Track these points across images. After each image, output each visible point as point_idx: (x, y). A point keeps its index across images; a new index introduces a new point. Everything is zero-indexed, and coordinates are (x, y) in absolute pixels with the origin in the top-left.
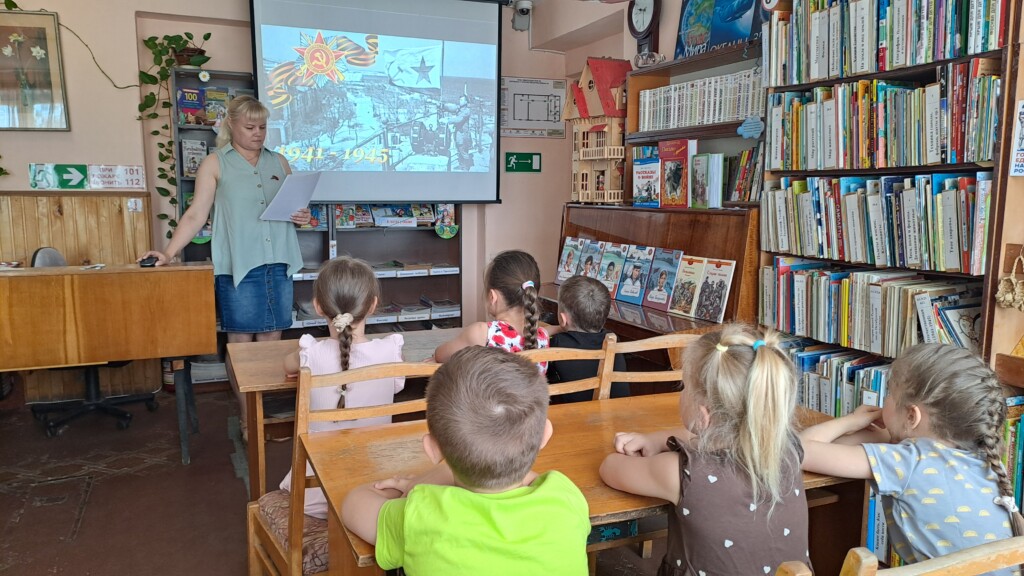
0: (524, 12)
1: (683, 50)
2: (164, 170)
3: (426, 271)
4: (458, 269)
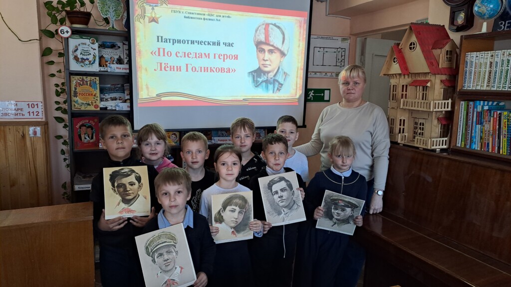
2: (59, 103)
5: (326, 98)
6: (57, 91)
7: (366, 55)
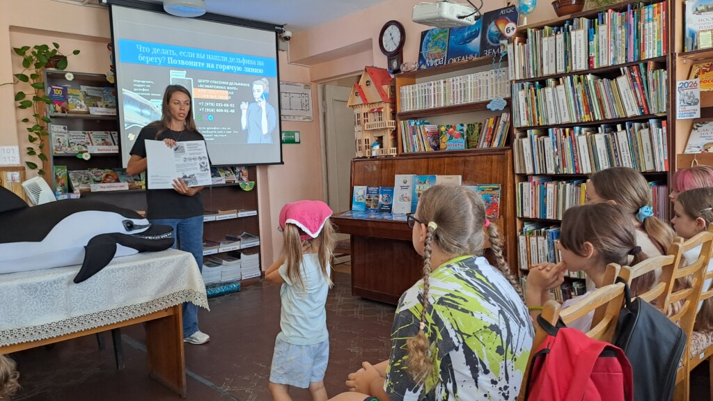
0: (287, 39)
1: (424, 62)
2: (32, 149)
3: (235, 214)
4: (255, 212)
5: (297, 140)
6: (30, 137)
7: (327, 100)
